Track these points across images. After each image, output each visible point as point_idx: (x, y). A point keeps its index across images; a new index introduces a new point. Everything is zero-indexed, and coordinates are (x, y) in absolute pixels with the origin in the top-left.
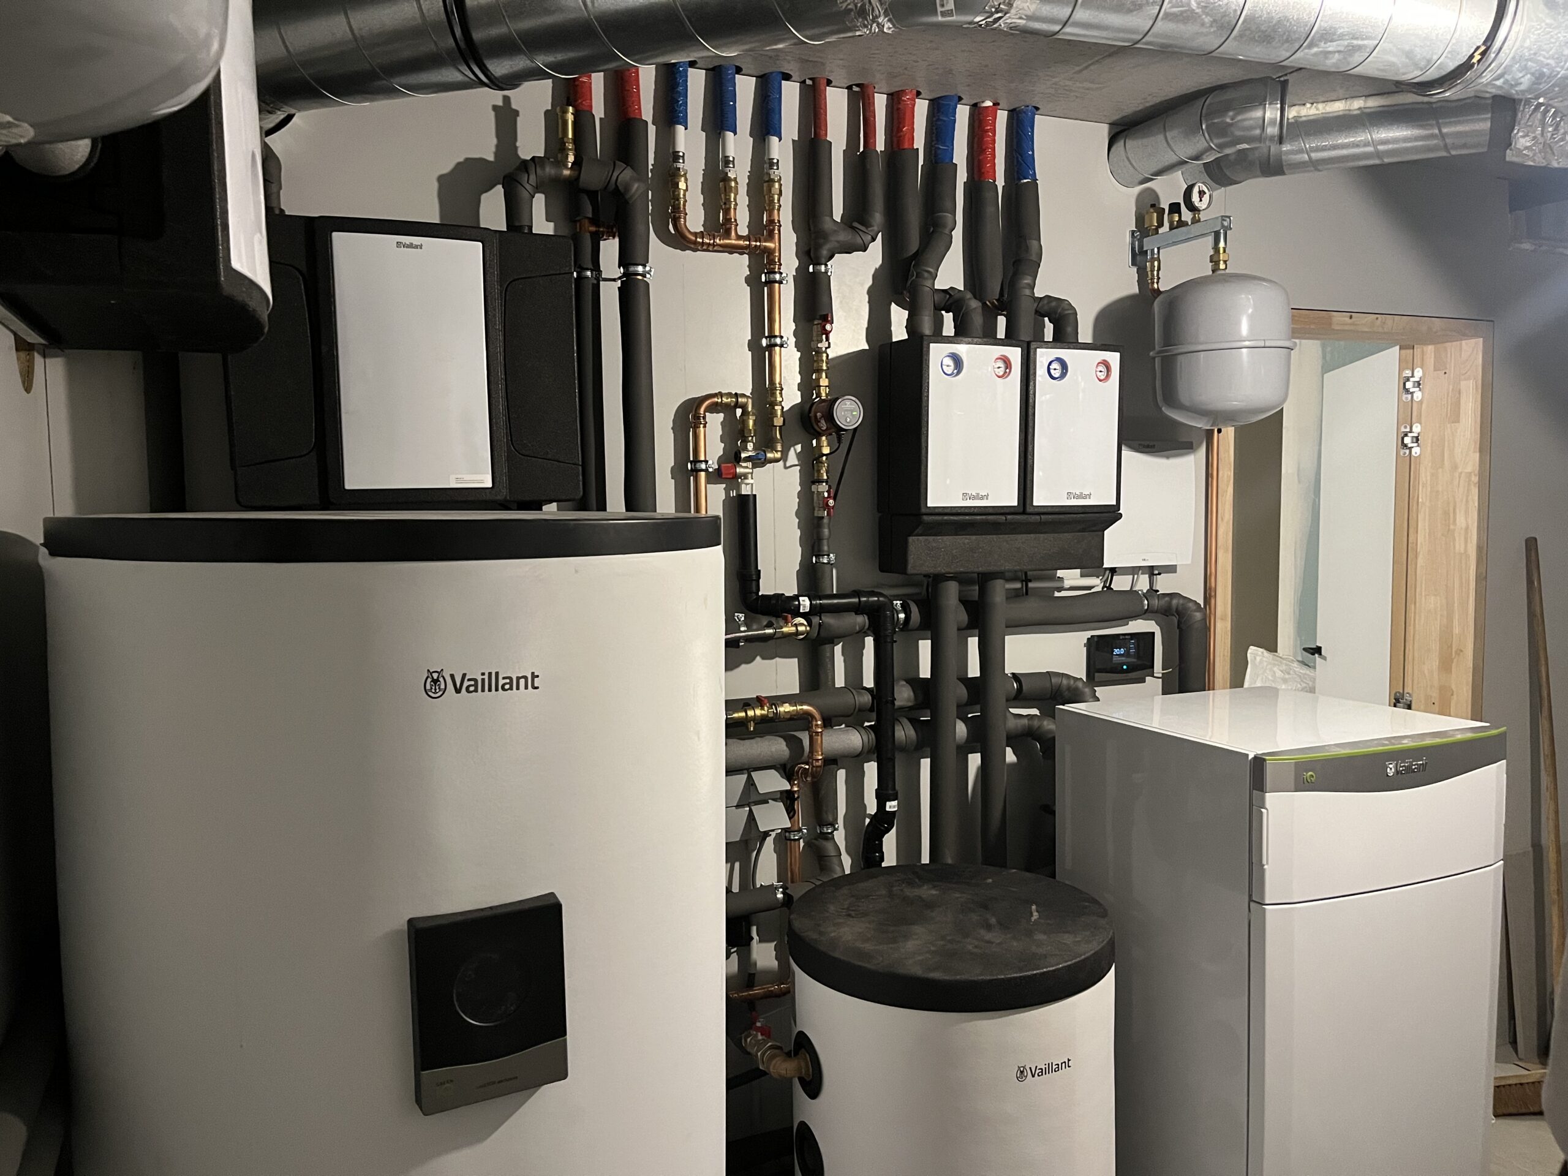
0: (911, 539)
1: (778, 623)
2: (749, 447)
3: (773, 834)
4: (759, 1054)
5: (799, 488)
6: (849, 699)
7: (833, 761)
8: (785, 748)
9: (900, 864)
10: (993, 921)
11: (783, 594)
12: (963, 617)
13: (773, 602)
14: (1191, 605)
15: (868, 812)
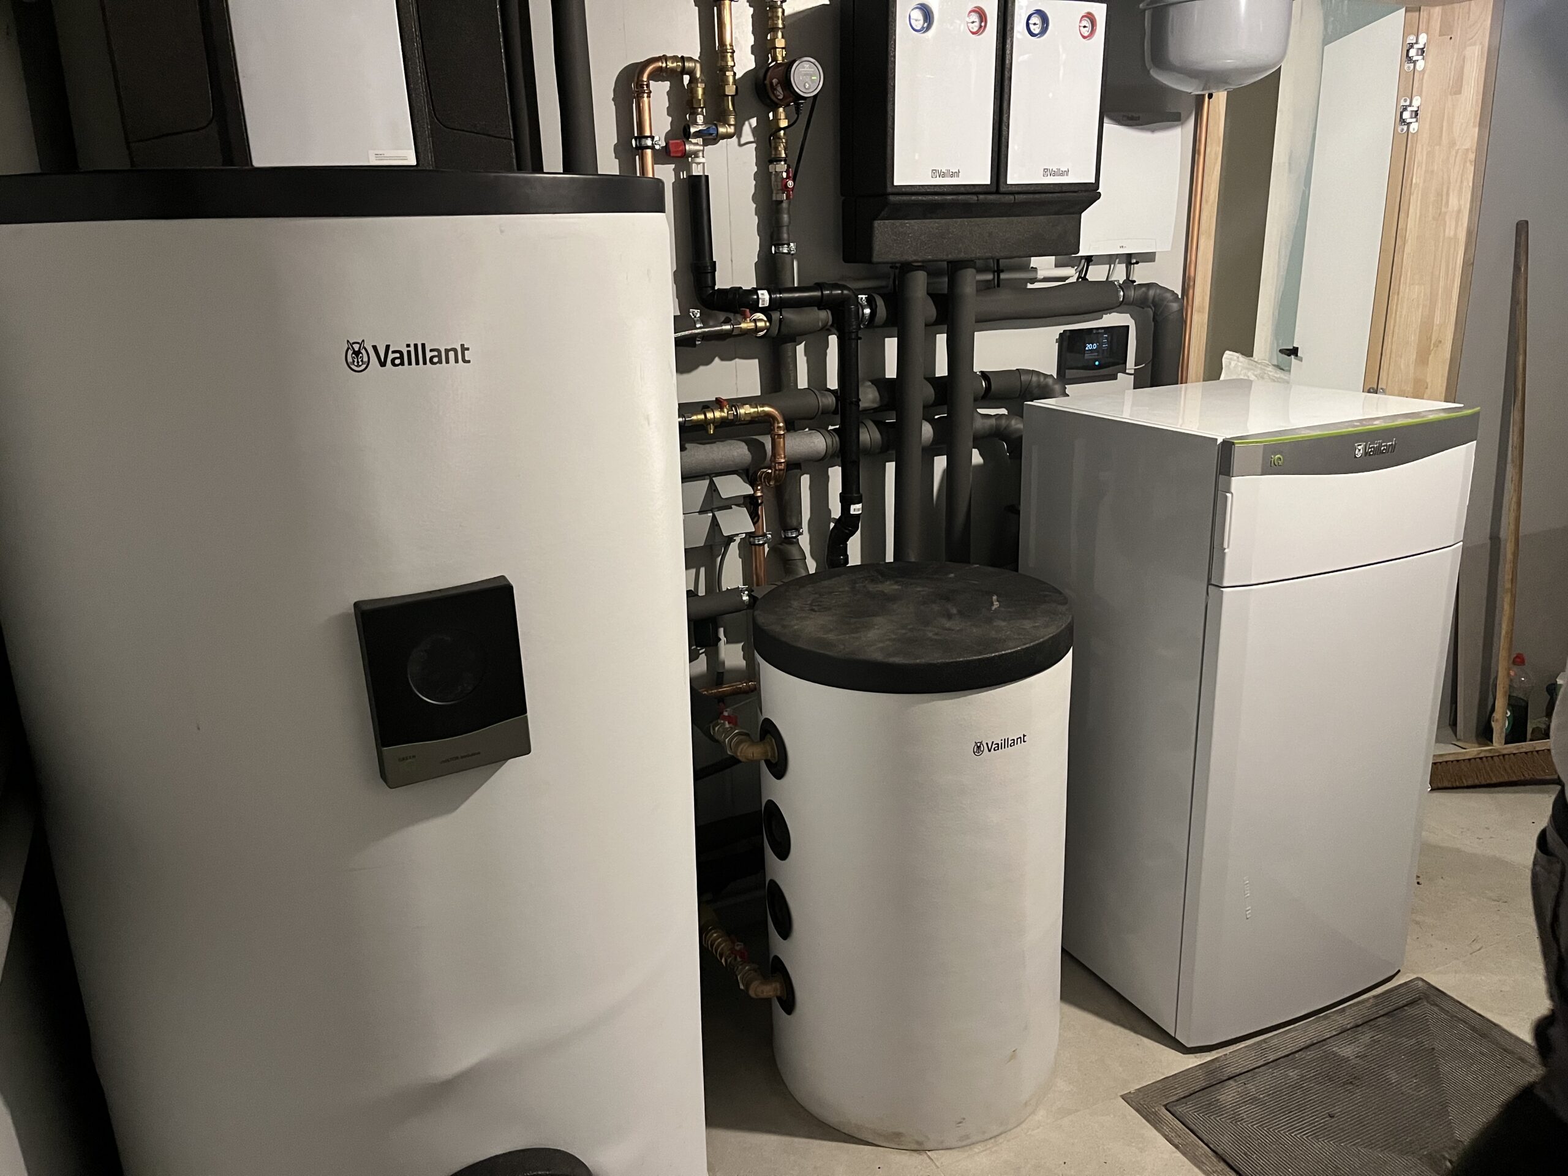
0: (876, 223)
1: (735, 319)
2: (698, 121)
3: (738, 539)
4: (727, 740)
5: (755, 169)
6: (811, 401)
7: (796, 466)
8: (747, 452)
9: (864, 563)
10: (954, 611)
11: (741, 288)
12: (932, 311)
13: (730, 296)
14: (1168, 295)
15: (833, 516)
